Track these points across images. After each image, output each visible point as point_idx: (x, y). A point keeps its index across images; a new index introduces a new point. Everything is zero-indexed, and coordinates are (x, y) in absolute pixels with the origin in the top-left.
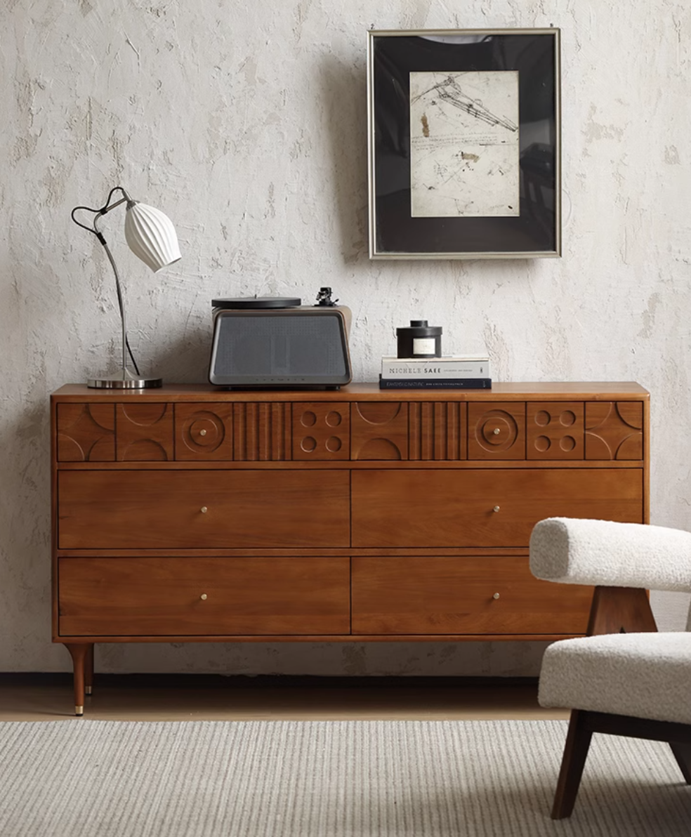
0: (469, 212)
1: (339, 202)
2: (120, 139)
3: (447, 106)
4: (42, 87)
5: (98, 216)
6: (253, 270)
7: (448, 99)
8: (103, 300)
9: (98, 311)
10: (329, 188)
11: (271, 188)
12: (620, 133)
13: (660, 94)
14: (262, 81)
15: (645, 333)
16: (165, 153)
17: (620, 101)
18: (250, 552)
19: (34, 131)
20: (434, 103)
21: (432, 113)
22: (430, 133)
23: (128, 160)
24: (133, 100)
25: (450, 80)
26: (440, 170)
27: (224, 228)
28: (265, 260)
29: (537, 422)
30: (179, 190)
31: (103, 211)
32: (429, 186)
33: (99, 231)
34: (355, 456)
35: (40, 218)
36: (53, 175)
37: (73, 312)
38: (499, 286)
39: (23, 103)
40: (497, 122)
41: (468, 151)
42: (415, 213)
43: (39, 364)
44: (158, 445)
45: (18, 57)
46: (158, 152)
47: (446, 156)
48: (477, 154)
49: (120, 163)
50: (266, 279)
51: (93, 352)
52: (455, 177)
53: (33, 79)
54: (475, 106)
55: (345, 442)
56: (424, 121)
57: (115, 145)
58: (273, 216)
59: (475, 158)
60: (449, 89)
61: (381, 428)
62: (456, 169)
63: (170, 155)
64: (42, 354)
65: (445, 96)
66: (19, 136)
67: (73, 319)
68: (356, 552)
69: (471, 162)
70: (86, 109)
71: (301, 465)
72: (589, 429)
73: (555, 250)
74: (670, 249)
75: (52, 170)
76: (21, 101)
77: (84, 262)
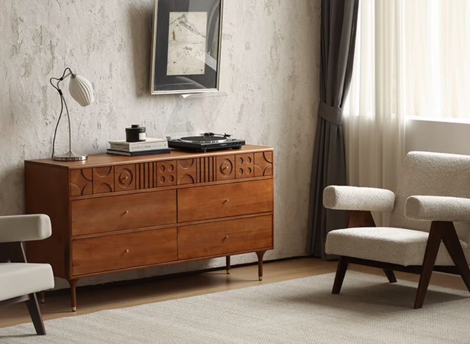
0: (187, 73)
1: (135, 70)
2: (53, 44)
3: (182, 27)
4: (22, 21)
5: (59, 82)
6: (104, 102)
7: (183, 24)
8: (47, 119)
9: (45, 124)
10: (132, 64)
11: (111, 65)
12: (231, 37)
13: (244, 21)
14: (107, 17)
15: (239, 121)
16: (71, 51)
17: (231, 24)
18: (142, 229)
19: (19, 41)
20: (178, 25)
21: (176, 29)
22: (176, 39)
23: (56, 54)
24: (58, 26)
25: (184, 16)
26: (178, 55)
27: (93, 84)
28: (108, 98)
29: (239, 163)
30: (76, 68)
31: (61, 79)
32: (174, 61)
33: (60, 88)
34: (178, 183)
35: (22, 82)
36: (27, 62)
37: (35, 126)
38: (191, 104)
39: (14, 28)
40: (199, 34)
41: (188, 46)
42: (168, 74)
43: (22, 151)
44: (108, 185)
45: (12, 7)
46: (68, 50)
47: (180, 49)
48: (192, 47)
49: (54, 55)
50: (109, 106)
51: (43, 144)
52: (183, 58)
53: (18, 17)
54: (192, 27)
55: (175, 177)
56: (174, 33)
57: (52, 47)
58: (111, 77)
59: (191, 49)
60: (183, 19)
61: (187, 169)
62: (184, 54)
63: (73, 51)
64: (23, 146)
65: (181, 22)
66: (12, 43)
67: (35, 129)
68: (179, 225)
69: (189, 51)
70: (40, 31)
71: (160, 189)
72: (256, 164)
73: (216, 88)
74: (247, 85)
75: (26, 60)
76: (14, 27)
77: (39, 102)
